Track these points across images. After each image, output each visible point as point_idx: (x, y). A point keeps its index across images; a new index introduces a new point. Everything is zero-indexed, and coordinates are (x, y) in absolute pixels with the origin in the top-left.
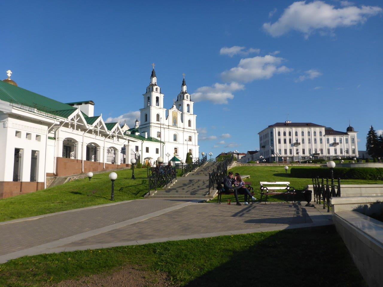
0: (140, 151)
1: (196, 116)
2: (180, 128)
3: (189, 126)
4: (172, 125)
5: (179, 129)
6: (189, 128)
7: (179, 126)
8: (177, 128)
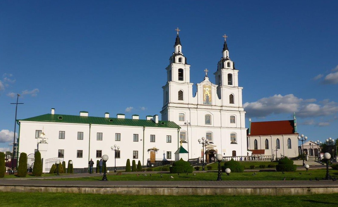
0: (141, 140)
1: (242, 88)
2: (215, 106)
3: (230, 103)
4: (202, 104)
5: (213, 107)
6: (232, 105)
7: (213, 104)
8: (210, 107)
